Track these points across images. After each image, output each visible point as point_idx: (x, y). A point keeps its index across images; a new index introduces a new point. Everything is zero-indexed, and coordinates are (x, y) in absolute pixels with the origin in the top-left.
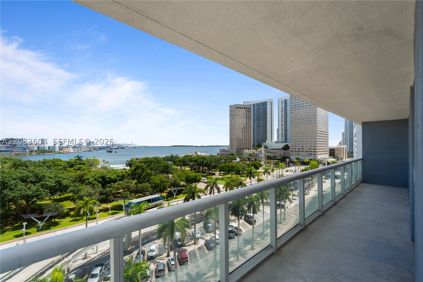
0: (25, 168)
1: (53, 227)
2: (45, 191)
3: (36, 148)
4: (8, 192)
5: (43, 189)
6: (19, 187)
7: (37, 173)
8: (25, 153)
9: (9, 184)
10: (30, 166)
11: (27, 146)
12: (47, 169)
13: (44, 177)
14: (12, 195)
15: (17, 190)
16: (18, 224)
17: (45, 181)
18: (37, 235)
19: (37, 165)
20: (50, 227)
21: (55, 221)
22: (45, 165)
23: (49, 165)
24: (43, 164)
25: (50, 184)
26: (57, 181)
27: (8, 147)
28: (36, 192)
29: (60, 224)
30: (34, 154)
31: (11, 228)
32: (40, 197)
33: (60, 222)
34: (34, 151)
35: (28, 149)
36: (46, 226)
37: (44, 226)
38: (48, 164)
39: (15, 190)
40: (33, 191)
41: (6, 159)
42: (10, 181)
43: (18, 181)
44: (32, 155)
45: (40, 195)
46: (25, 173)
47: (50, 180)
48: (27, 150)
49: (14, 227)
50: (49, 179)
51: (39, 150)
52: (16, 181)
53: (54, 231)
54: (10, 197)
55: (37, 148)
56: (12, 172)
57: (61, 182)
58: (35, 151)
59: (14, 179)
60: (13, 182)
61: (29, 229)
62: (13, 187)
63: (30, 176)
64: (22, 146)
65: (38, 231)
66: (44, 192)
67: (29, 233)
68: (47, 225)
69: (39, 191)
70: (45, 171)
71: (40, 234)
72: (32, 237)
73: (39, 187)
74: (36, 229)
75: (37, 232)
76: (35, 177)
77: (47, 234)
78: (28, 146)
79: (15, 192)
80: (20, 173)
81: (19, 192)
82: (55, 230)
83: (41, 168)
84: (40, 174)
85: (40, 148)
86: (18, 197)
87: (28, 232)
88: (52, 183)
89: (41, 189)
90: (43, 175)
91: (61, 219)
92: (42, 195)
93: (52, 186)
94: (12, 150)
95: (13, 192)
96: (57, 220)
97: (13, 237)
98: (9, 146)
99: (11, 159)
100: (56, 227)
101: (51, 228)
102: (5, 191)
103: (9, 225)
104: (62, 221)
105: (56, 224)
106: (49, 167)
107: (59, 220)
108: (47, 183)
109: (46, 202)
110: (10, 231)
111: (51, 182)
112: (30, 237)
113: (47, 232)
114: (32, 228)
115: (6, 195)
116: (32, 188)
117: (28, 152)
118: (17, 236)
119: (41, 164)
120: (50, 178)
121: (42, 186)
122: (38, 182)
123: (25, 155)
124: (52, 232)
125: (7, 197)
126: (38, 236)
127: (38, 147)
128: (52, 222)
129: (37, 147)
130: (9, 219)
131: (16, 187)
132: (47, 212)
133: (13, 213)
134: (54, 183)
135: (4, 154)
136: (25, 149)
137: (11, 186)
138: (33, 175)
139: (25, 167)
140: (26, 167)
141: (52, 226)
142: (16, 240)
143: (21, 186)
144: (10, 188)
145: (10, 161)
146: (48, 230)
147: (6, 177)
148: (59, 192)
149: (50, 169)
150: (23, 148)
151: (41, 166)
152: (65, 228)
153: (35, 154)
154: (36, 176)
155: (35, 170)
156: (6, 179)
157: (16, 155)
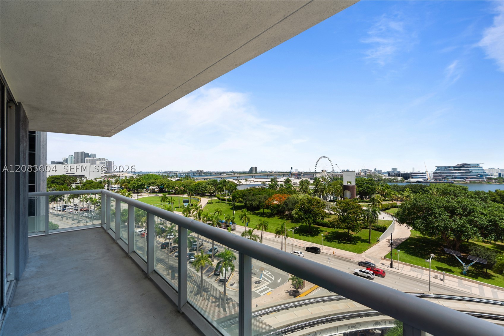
0: (454, 198)
1: (482, 279)
2: (473, 229)
3: (496, 175)
4: (432, 219)
5: (470, 226)
6: (444, 217)
7: (465, 204)
8: (482, 181)
9: (434, 211)
10: (460, 196)
11: (483, 172)
12: (480, 202)
13: (473, 212)
14: (436, 224)
15: (441, 220)
16: (445, 257)
17: (474, 216)
18: (459, 277)
19: (468, 195)
20: (478, 276)
21: (486, 272)
22: (477, 196)
23: (485, 197)
24: (476, 196)
25: (480, 222)
26: (491, 220)
27: (462, 174)
28: (462, 227)
29: (493, 279)
30: (493, 182)
31: (437, 258)
32: (465, 234)
33: (495, 276)
34: (493, 179)
35: (486, 176)
36: (473, 273)
37: (471, 272)
38: (482, 196)
39: (439, 219)
40: (458, 225)
41: (451, 186)
42: (435, 208)
43: (443, 210)
44: (491, 184)
45: (466, 232)
46: (453, 203)
47: (481, 216)
48: (485, 178)
49: (440, 258)
50: (479, 215)
51: (501, 178)
52: (440, 209)
53: (480, 284)
54: (435, 225)
55: (498, 175)
56: (438, 200)
57: (497, 222)
58: (495, 180)
59: (439, 207)
60: (437, 210)
61: (454, 267)
62: (437, 215)
63: (456, 206)
64: (478, 173)
65: (462, 273)
66: (471, 229)
67: (452, 271)
68: (475, 272)
69: (465, 226)
70: (477, 204)
71: (463, 278)
72: (453, 277)
73: (466, 222)
74: (460, 271)
75: (460, 274)
76: (462, 209)
77: (471, 282)
78: (485, 173)
79: (439, 221)
80: (447, 202)
81: (443, 222)
82: (482, 283)
83: (473, 200)
84: (468, 207)
85: (502, 175)
86: (441, 227)
87: (451, 269)
88: (483, 221)
89: (468, 226)
90: (473, 209)
91: (498, 274)
92: (469, 233)
93: (484, 224)
94: (467, 177)
95: (437, 221)
96: (490, 272)
97: (436, 267)
98: (464, 172)
99: (456, 186)
100: (485, 280)
101: (479, 278)
102: (430, 217)
103: (436, 254)
104: (498, 277)
105: (487, 277)
106: (484, 200)
107: (494, 273)
108: (476, 219)
109: (486, 245)
110: (436, 260)
111: (481, 219)
112: (451, 276)
113: (472, 281)
114: (457, 267)
115: (431, 221)
116: (457, 222)
117: (485, 180)
118: (439, 269)
119: (473, 195)
120: (482, 214)
121: (471, 222)
122: (466, 216)
123: (481, 183)
124: (478, 284)
125: (431, 224)
126: (460, 279)
127: (500, 174)
128: (484, 272)
129: (498, 173)
130: (439, 249)
131: (440, 216)
132: (474, 256)
133: (444, 244)
134: (487, 222)
135: (458, 181)
136: (482, 176)
137: (436, 214)
138: (460, 206)
139: (454, 196)
140: (456, 196)
141: (480, 276)
142: (437, 272)
143: (446, 215)
144: (435, 216)
145: (454, 188)
146: (474, 279)
147: (432, 204)
148: (493, 235)
149: (485, 203)
150: (479, 174)
151: (473, 198)
152: (499, 288)
153: (495, 182)
154: (464, 209)
155: (463, 201)
156: (431, 206)
157: (471, 183)
